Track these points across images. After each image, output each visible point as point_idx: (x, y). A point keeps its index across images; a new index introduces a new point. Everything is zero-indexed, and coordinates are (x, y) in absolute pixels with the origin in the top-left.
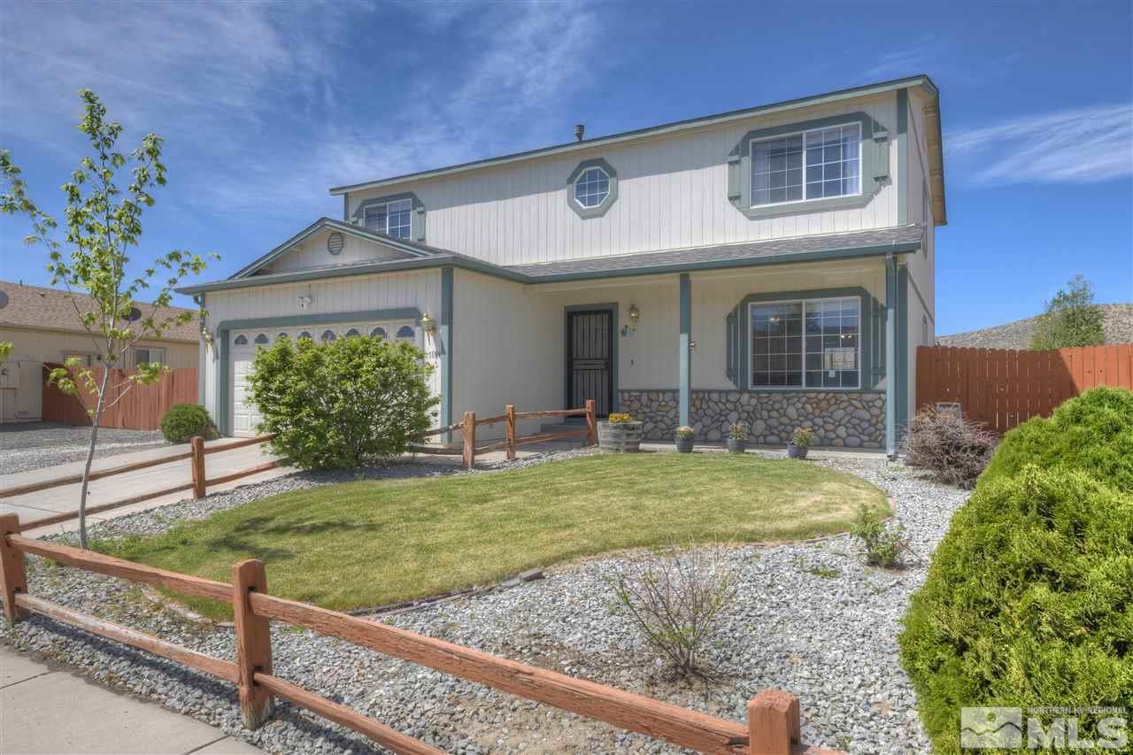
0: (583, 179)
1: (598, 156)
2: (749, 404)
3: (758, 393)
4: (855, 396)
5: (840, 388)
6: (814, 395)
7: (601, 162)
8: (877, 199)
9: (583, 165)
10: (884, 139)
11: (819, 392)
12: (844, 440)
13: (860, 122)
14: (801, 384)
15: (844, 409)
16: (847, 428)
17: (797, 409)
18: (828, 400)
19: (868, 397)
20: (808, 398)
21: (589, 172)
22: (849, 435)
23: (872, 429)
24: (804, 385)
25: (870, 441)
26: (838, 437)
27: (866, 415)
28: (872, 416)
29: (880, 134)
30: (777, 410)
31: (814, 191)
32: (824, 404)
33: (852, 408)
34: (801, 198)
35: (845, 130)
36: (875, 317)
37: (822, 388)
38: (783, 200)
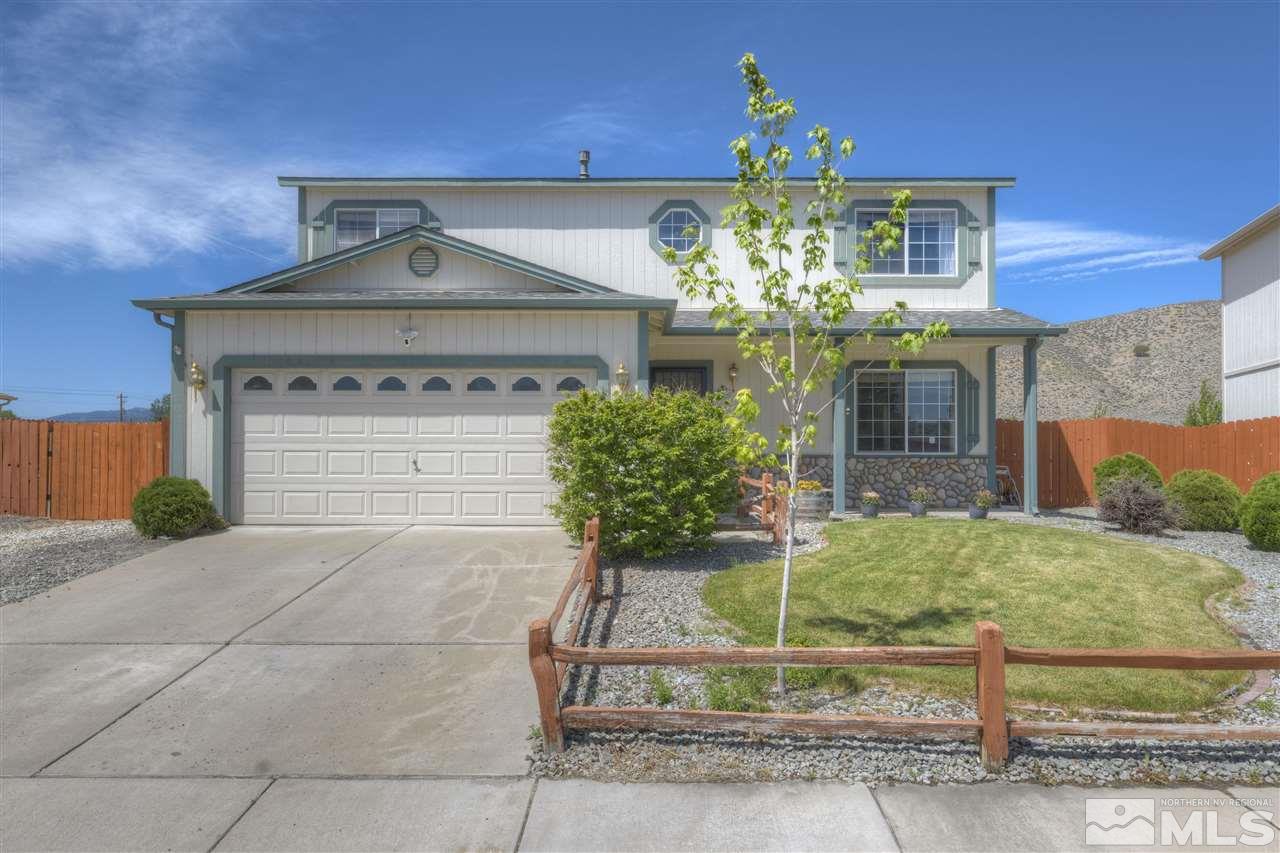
0: (668, 220)
1: (687, 197)
2: (856, 469)
3: (865, 458)
4: (953, 461)
5: (939, 453)
6: (916, 460)
7: (690, 204)
8: (970, 281)
9: (669, 204)
10: (977, 229)
11: (922, 457)
12: (944, 501)
13: (956, 210)
14: (904, 449)
15: (944, 473)
16: (946, 490)
17: (902, 474)
18: (930, 465)
19: (965, 461)
20: (912, 463)
21: (676, 213)
22: (948, 496)
23: (968, 490)
24: (907, 450)
25: (966, 501)
26: (939, 499)
27: (962, 477)
28: (968, 479)
29: (975, 224)
30: (884, 475)
31: (915, 267)
32: (927, 469)
33: (950, 472)
34: (903, 272)
35: (943, 214)
36: (970, 389)
37: (923, 453)
38: (886, 272)
